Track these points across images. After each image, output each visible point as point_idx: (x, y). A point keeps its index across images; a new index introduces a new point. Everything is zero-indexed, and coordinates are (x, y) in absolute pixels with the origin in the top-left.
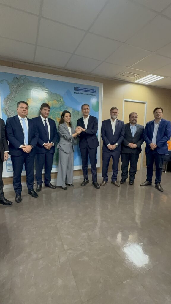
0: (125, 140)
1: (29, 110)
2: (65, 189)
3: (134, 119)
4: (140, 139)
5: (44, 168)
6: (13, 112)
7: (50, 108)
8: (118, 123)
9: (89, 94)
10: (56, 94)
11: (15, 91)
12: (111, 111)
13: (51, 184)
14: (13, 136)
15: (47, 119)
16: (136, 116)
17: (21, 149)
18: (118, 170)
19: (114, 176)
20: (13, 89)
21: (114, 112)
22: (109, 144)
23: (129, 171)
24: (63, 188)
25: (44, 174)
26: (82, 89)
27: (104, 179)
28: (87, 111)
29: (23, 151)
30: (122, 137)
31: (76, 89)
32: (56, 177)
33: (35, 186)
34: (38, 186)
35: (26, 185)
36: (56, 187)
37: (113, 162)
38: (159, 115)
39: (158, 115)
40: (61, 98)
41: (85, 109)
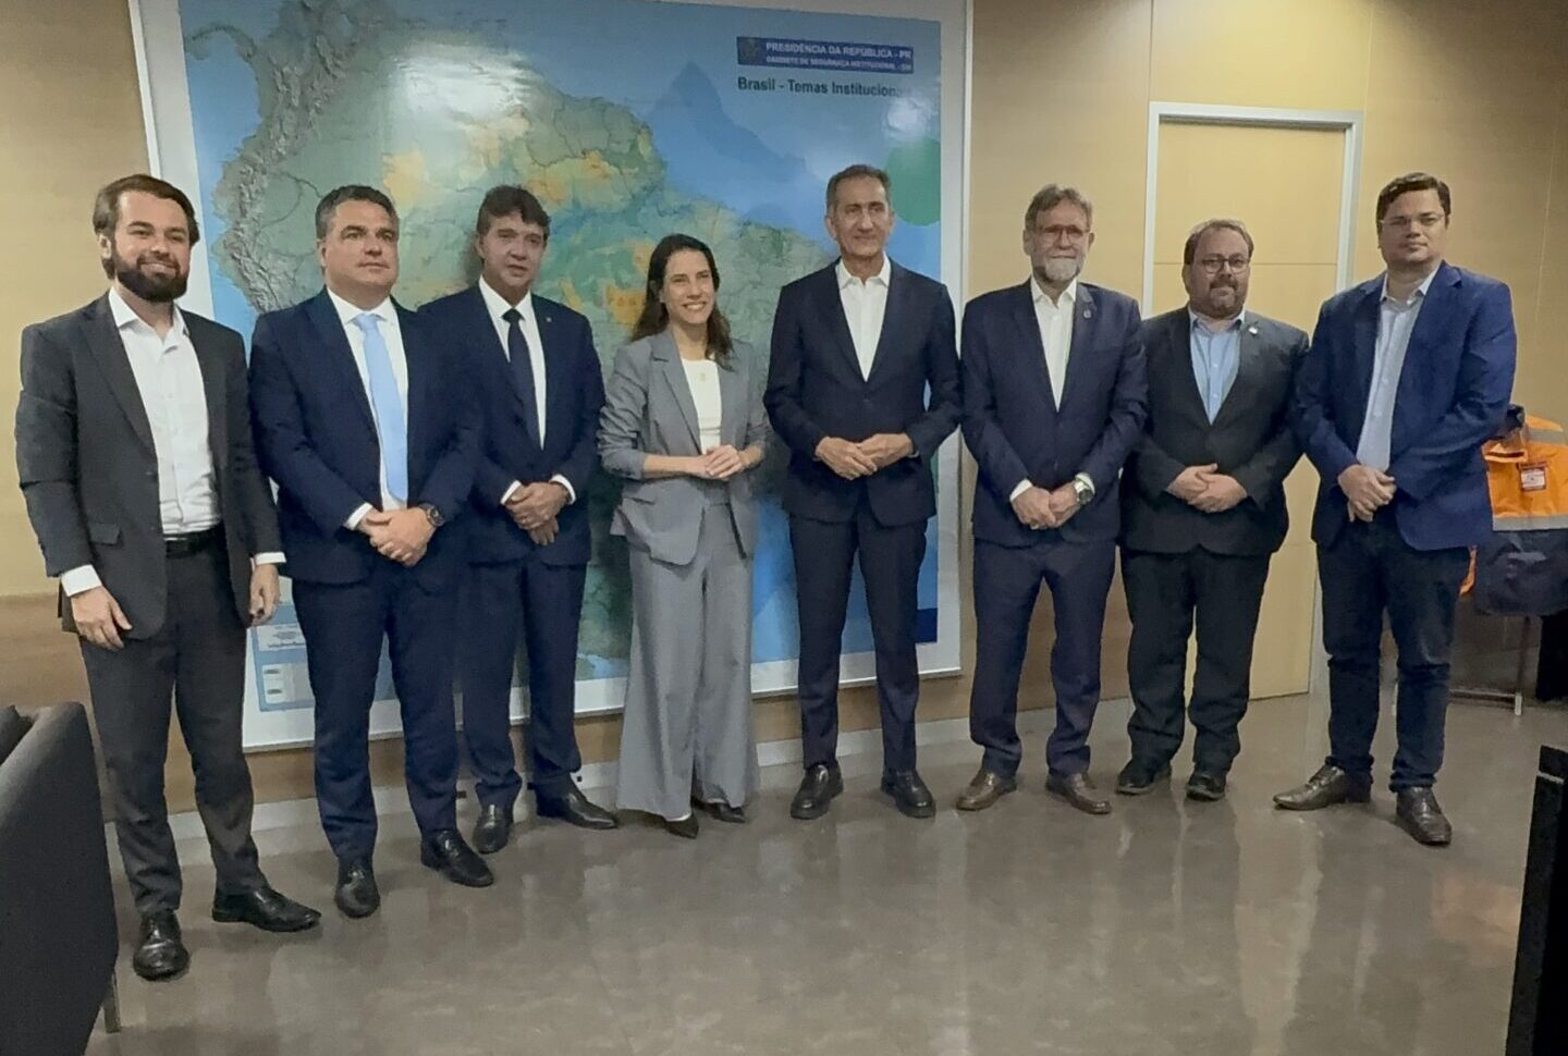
0: (1151, 450)
1: (404, 242)
2: (686, 830)
3: (1223, 279)
4: (1269, 436)
5: (515, 680)
6: (284, 265)
7: (543, 220)
8: (1087, 314)
9: (859, 89)
10: (601, 106)
11: (296, 102)
12: (1031, 216)
13: (581, 797)
14: (304, 443)
15: (525, 307)
16: (1240, 246)
17: (360, 538)
18: (1094, 687)
19: (1067, 733)
20: (283, 88)
21: (1056, 229)
22: (1025, 485)
23: (1188, 694)
24: (675, 828)
25: (524, 727)
26: (800, 48)
27: (986, 756)
28: (867, 223)
29: (373, 551)
30: (1125, 425)
31: (753, 51)
32: (611, 750)
33: (465, 814)
34: (486, 809)
35: (406, 805)
36: (617, 820)
37: (1060, 623)
38: (1422, 239)
39: (1409, 240)
40: (639, 137)
41: (853, 211)
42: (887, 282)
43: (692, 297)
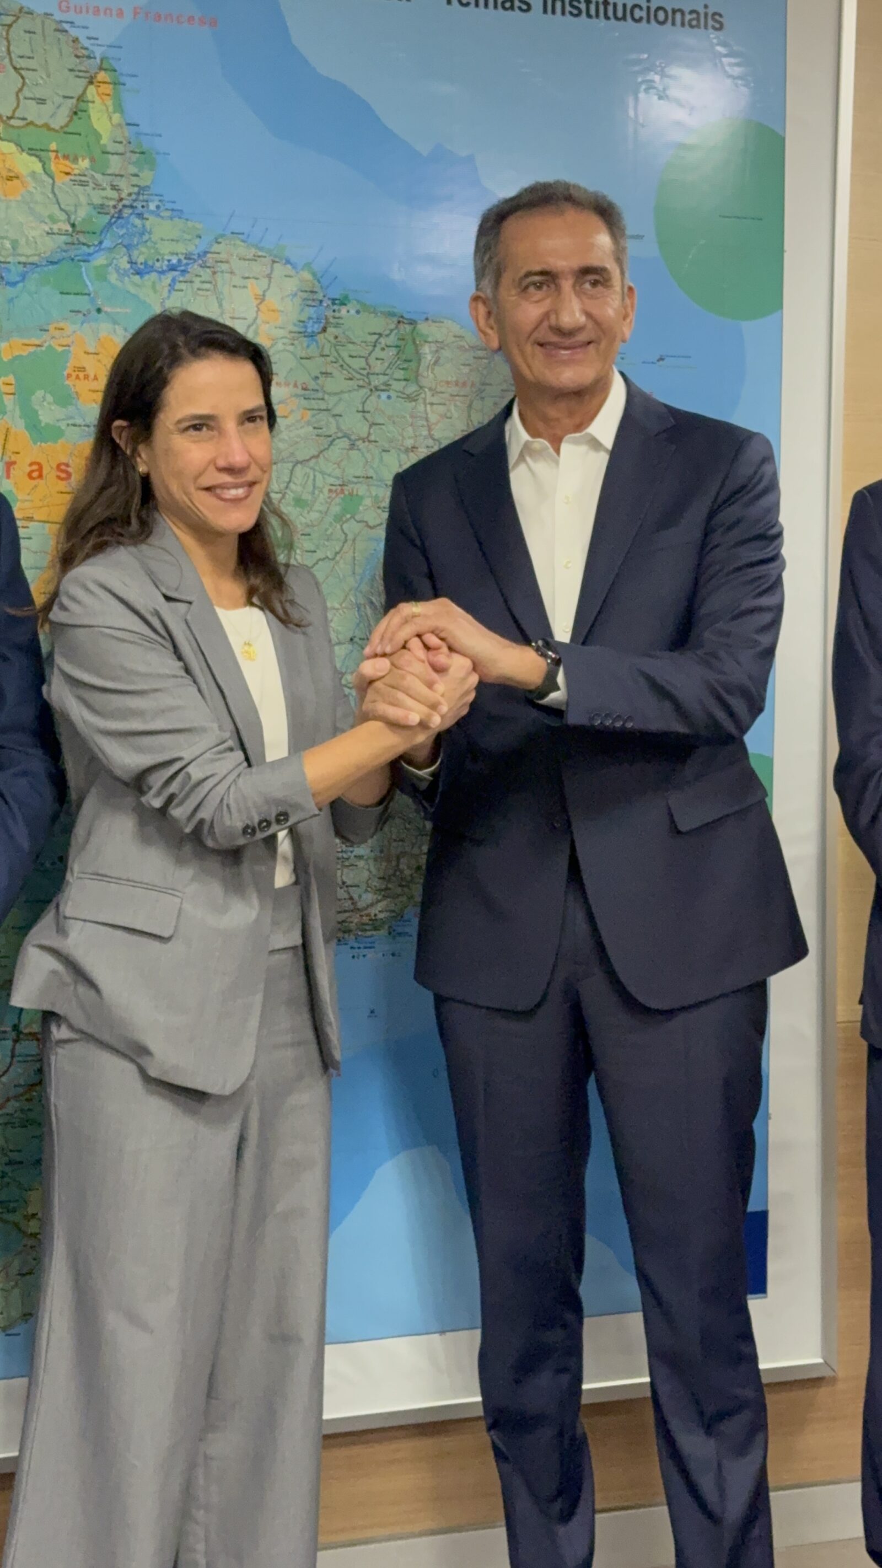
28: (572, 311)
40: (92, 91)
41: (539, 286)
42: (608, 440)
43: (230, 470)
